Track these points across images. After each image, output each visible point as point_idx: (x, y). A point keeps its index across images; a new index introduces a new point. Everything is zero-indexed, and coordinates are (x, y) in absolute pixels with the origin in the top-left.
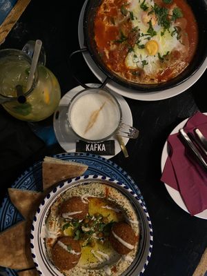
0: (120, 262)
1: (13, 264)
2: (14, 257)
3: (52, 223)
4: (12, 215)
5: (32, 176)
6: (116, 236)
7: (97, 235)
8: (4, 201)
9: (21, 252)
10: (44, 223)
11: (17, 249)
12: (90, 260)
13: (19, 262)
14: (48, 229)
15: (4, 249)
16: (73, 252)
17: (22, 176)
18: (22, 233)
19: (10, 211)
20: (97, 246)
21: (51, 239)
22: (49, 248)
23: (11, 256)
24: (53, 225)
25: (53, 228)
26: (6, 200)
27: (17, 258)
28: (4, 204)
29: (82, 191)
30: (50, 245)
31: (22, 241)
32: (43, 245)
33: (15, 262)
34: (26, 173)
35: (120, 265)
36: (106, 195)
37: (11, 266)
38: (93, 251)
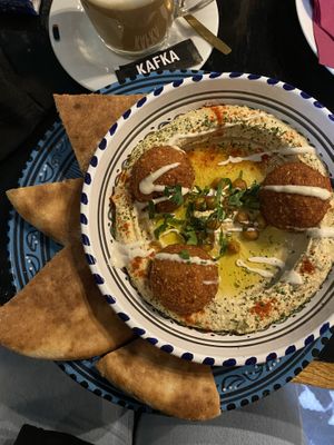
0: (313, 247)
1: (73, 344)
2: (69, 327)
3: (126, 226)
4: (38, 253)
5: (49, 158)
6: (278, 188)
7: (236, 222)
8: (9, 228)
9: (82, 312)
10: (109, 237)
11: (71, 307)
12: (242, 285)
13: (86, 335)
14: (123, 243)
15: (42, 318)
16: (196, 260)
17: (29, 164)
18: (69, 269)
19: (30, 246)
20: (244, 248)
21: (138, 259)
22: (140, 281)
23: (63, 326)
24: (130, 228)
25: (132, 235)
26: (11, 224)
27: (80, 327)
28: (11, 234)
29: (164, 134)
30: (141, 274)
31: (76, 286)
32: (127, 283)
33: (77, 337)
34: (34, 154)
35: (316, 250)
36: (219, 118)
37: (71, 350)
38: (241, 262)
